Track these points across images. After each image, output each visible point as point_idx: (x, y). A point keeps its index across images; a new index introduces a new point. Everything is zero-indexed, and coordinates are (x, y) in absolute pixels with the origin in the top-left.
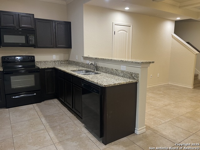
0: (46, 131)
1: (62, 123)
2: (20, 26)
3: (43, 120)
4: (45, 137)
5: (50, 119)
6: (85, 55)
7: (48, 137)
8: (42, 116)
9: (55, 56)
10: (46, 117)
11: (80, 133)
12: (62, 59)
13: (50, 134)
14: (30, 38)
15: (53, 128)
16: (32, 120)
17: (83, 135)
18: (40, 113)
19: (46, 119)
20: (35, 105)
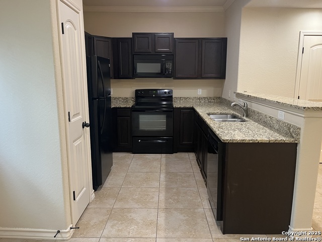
0: (158, 190)
1: (183, 187)
2: (156, 51)
3: (163, 176)
4: (153, 197)
5: (171, 177)
6: (239, 91)
7: (156, 199)
8: (164, 171)
9: (201, 90)
10: (167, 173)
11: (198, 206)
12: (212, 96)
13: (160, 195)
14: (167, 66)
15: (168, 189)
16: (150, 174)
17: (200, 210)
18: (163, 167)
19: (166, 177)
20: (164, 155)
